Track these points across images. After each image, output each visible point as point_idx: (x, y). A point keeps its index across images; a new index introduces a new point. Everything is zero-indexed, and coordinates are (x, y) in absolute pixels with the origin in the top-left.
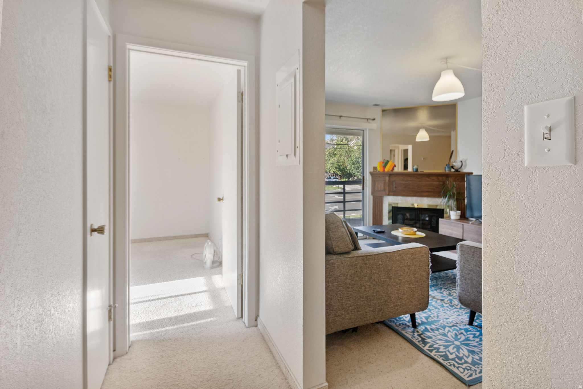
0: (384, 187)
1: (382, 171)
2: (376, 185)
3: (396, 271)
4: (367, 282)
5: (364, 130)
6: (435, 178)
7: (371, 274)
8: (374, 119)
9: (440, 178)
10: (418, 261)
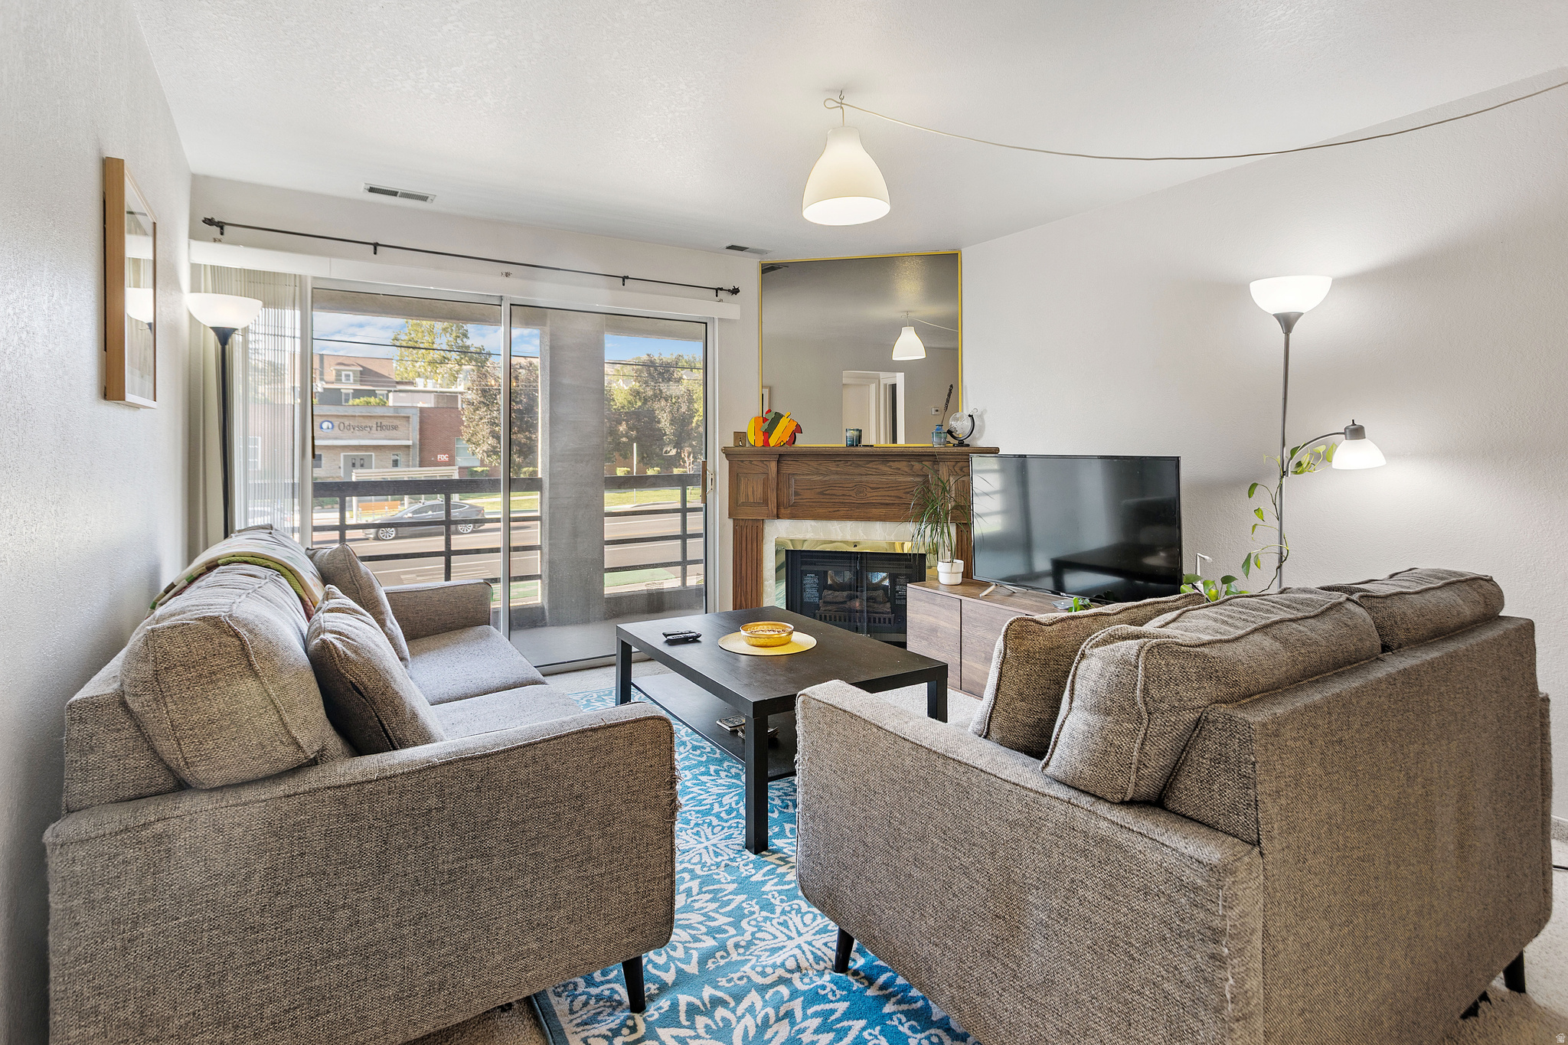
0: (765, 493)
1: (760, 443)
2: (742, 487)
3: (514, 824)
4: (360, 888)
5: (706, 323)
6: (903, 465)
7: (384, 852)
8: (735, 291)
9: (917, 466)
10: (621, 774)
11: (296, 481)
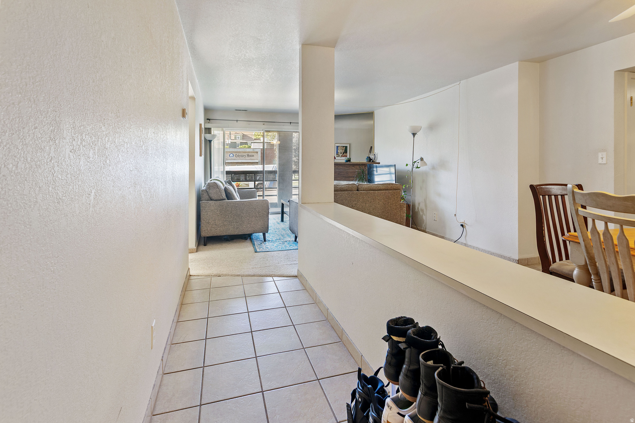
6: (358, 167)
11: (223, 170)
